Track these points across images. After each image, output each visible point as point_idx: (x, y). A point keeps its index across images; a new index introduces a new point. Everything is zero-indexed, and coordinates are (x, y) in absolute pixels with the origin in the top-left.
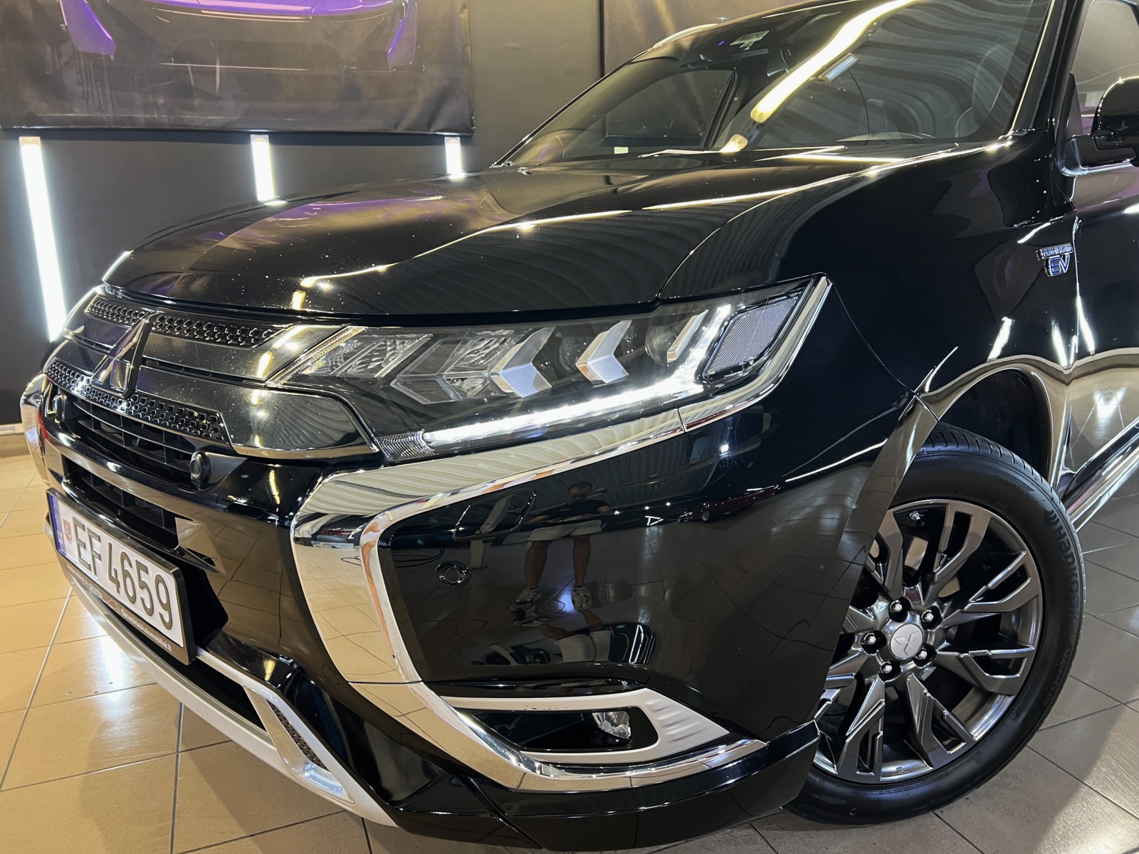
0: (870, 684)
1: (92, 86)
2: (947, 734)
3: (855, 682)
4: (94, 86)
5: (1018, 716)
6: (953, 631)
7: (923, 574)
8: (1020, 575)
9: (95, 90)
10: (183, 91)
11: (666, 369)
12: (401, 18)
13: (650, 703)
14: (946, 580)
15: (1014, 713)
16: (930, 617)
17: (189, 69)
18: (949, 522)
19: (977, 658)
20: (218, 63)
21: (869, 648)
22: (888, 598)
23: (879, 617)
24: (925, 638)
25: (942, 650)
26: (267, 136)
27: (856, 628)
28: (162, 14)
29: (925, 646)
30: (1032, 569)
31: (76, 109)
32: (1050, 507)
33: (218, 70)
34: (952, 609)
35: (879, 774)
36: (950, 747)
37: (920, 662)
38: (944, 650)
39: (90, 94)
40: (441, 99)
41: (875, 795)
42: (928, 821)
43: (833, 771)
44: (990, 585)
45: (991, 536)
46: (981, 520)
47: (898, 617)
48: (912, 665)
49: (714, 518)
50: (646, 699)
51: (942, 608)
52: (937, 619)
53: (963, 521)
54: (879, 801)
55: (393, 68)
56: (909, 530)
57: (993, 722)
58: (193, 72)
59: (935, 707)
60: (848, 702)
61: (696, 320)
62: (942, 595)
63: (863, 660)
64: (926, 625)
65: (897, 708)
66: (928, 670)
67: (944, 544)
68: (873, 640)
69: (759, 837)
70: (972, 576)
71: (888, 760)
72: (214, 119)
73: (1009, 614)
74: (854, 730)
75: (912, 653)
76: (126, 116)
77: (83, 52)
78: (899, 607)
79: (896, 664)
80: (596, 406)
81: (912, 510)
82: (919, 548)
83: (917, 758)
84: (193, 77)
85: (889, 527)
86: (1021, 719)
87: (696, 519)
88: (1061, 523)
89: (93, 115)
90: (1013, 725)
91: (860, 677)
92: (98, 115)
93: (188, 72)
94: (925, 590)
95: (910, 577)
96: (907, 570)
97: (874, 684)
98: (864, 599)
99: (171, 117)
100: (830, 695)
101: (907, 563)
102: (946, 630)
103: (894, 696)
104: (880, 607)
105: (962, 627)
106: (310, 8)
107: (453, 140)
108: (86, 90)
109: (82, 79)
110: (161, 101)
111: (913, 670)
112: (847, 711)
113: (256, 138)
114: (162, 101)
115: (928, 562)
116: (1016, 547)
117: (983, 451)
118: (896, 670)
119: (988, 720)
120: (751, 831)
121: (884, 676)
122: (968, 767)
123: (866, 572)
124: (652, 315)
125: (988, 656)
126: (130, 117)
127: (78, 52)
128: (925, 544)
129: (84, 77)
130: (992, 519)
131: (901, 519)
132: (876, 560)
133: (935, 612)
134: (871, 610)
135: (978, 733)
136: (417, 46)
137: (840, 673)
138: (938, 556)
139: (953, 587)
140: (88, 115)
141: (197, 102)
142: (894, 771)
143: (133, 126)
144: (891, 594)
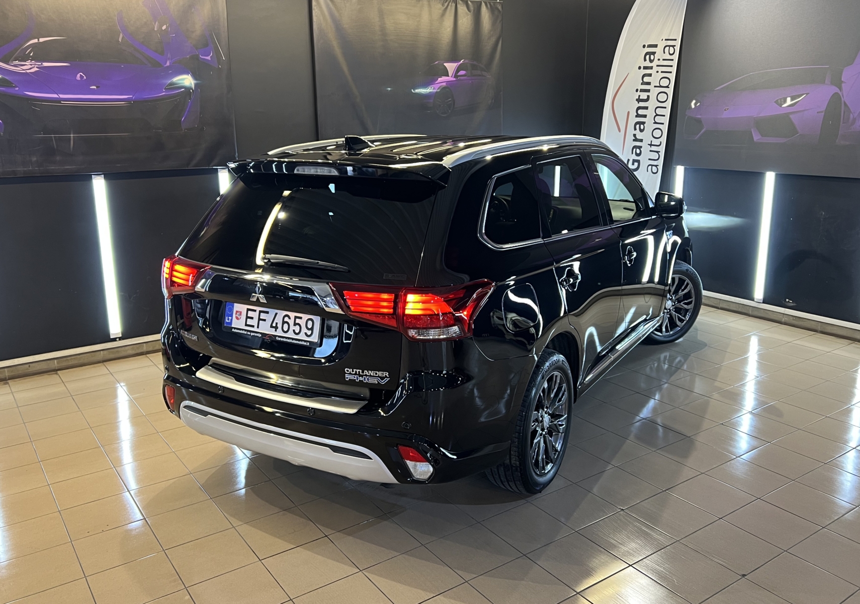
10: (50, 152)
12: (190, 99)
17: (53, 138)
20: (72, 132)
26: (103, 176)
28: (35, 105)
33: (72, 138)
40: (215, 147)
58: (56, 140)
72: (69, 167)
76: (11, 170)
84: (56, 143)
93: (52, 139)
99: (41, 168)
106: (131, 96)
107: (224, 171)
110: (34, 159)
113: (96, 177)
126: (14, 171)
136: (200, 115)
141: (58, 158)
143: (15, 175)
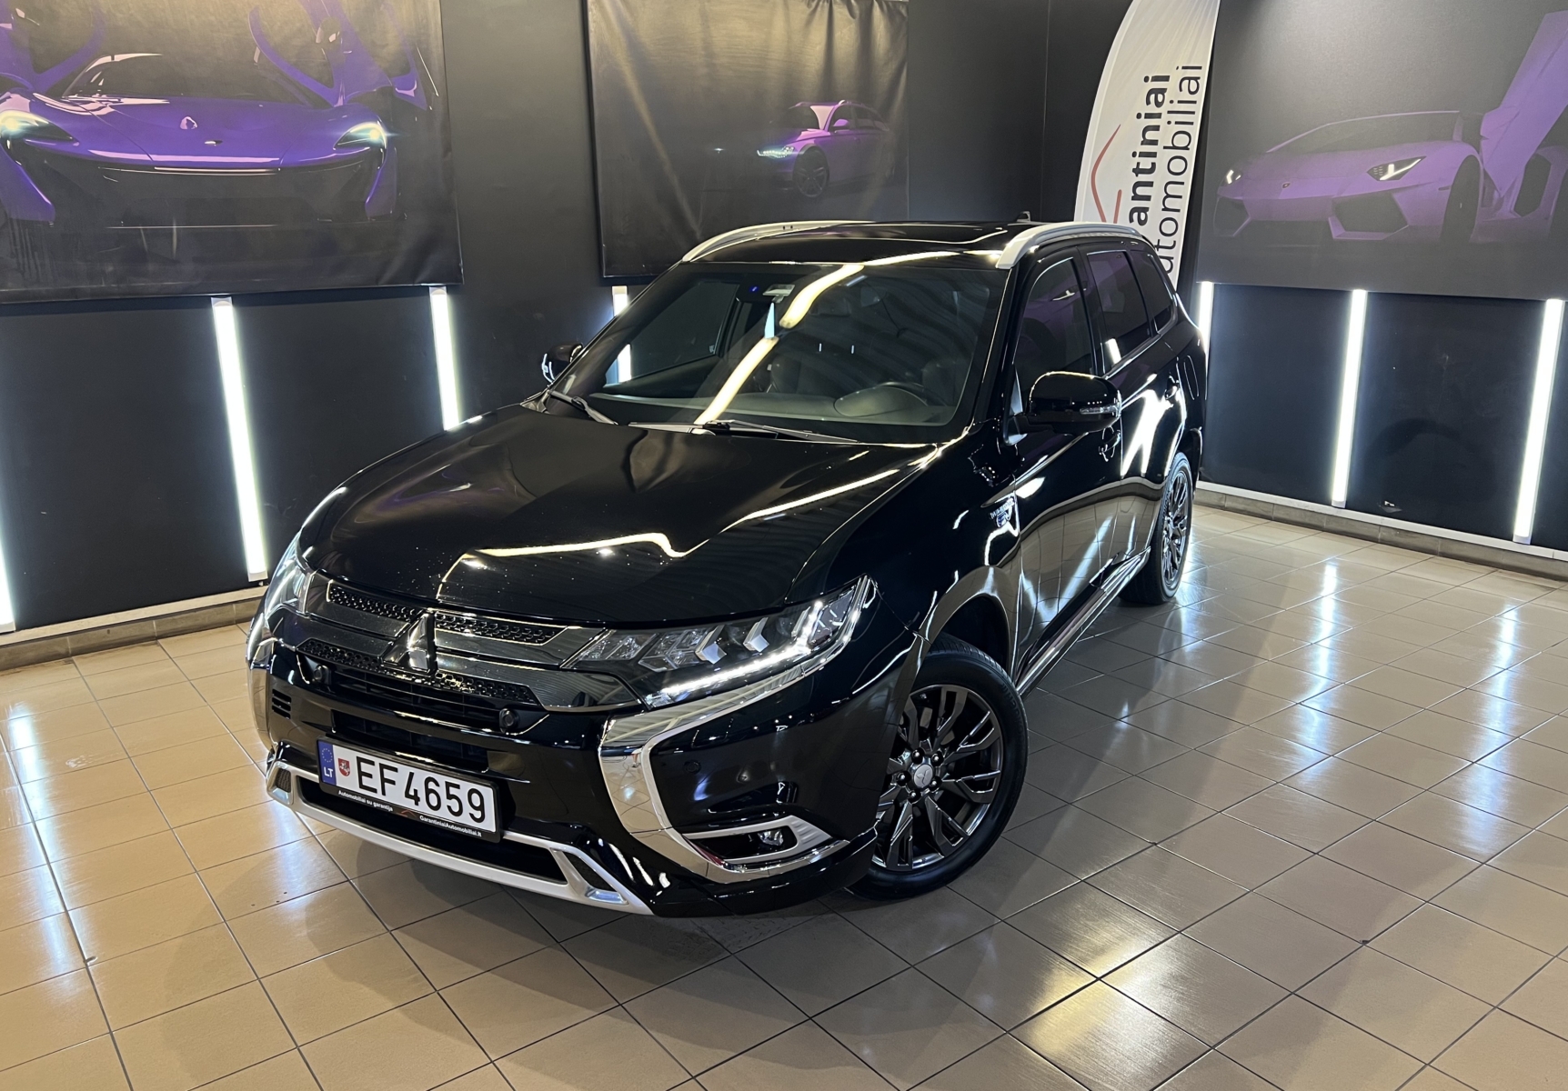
0: (903, 806)
1: (28, 257)
2: (952, 834)
3: (893, 807)
4: (31, 257)
5: (994, 816)
6: (952, 765)
7: (930, 732)
8: (988, 726)
9: (32, 262)
10: (136, 257)
11: (789, 640)
12: (380, 165)
13: (793, 823)
14: (945, 732)
15: (991, 815)
16: (937, 758)
17: (142, 232)
18: (943, 697)
19: (966, 781)
20: (175, 222)
21: (901, 783)
22: (911, 750)
23: (906, 761)
24: (934, 773)
25: (945, 779)
26: (230, 298)
27: (892, 771)
28: (110, 174)
29: (935, 777)
30: (995, 721)
31: (10, 284)
32: (1002, 682)
33: (175, 231)
34: (950, 751)
35: (911, 865)
36: (954, 842)
37: (932, 788)
38: (947, 778)
39: (26, 266)
40: (425, 248)
41: (910, 879)
42: (943, 892)
43: (884, 865)
44: (971, 734)
45: (970, 702)
46: (962, 694)
47: (917, 761)
48: (928, 791)
49: (816, 719)
50: (791, 821)
51: (943, 751)
52: (941, 759)
53: (951, 696)
54: (912, 883)
55: (371, 218)
56: (920, 705)
57: (979, 822)
58: (146, 235)
59: (943, 816)
60: (889, 821)
61: (805, 612)
62: (943, 743)
63: (898, 791)
64: (935, 764)
65: (920, 822)
66: (938, 793)
67: (942, 711)
68: (903, 777)
69: (839, 917)
70: (960, 729)
71: (917, 856)
72: (171, 284)
73: (983, 750)
74: (896, 836)
75: (927, 784)
76: (69, 287)
77: (18, 220)
78: (917, 754)
79: (918, 790)
80: (756, 666)
81: (922, 693)
82: (928, 712)
83: (935, 852)
84: (147, 241)
85: (910, 706)
86: (996, 818)
87: (807, 722)
88: (1009, 691)
89: (30, 289)
90: (992, 822)
91: (896, 803)
92: (35, 288)
93: (140, 234)
94: (932, 742)
95: (923, 734)
96: (921, 729)
97: (906, 805)
98: (897, 753)
99: (121, 285)
100: (880, 816)
101: (921, 725)
102: (947, 766)
103: (918, 813)
104: (906, 755)
105: (958, 763)
106: (278, 159)
107: (439, 291)
108: (21, 262)
109: (16, 250)
111: (929, 794)
112: (887, 828)
113: (217, 301)
114: (110, 269)
115: (933, 723)
116: (985, 708)
117: (959, 653)
118: (918, 796)
119: (977, 821)
120: (833, 915)
121: (911, 800)
122: (966, 853)
123: (898, 735)
124: (783, 613)
125: (972, 780)
126: (74, 289)
127: (11, 219)
128: (931, 711)
129: (19, 247)
130: (969, 693)
131: (916, 700)
132: (902, 727)
133: (940, 755)
134: (901, 758)
135: (969, 831)
136: (398, 193)
137: (886, 799)
138: (939, 720)
139: (951, 737)
140: (24, 289)
141: (151, 267)
142: (920, 863)
143: (76, 297)
144: (912, 747)
